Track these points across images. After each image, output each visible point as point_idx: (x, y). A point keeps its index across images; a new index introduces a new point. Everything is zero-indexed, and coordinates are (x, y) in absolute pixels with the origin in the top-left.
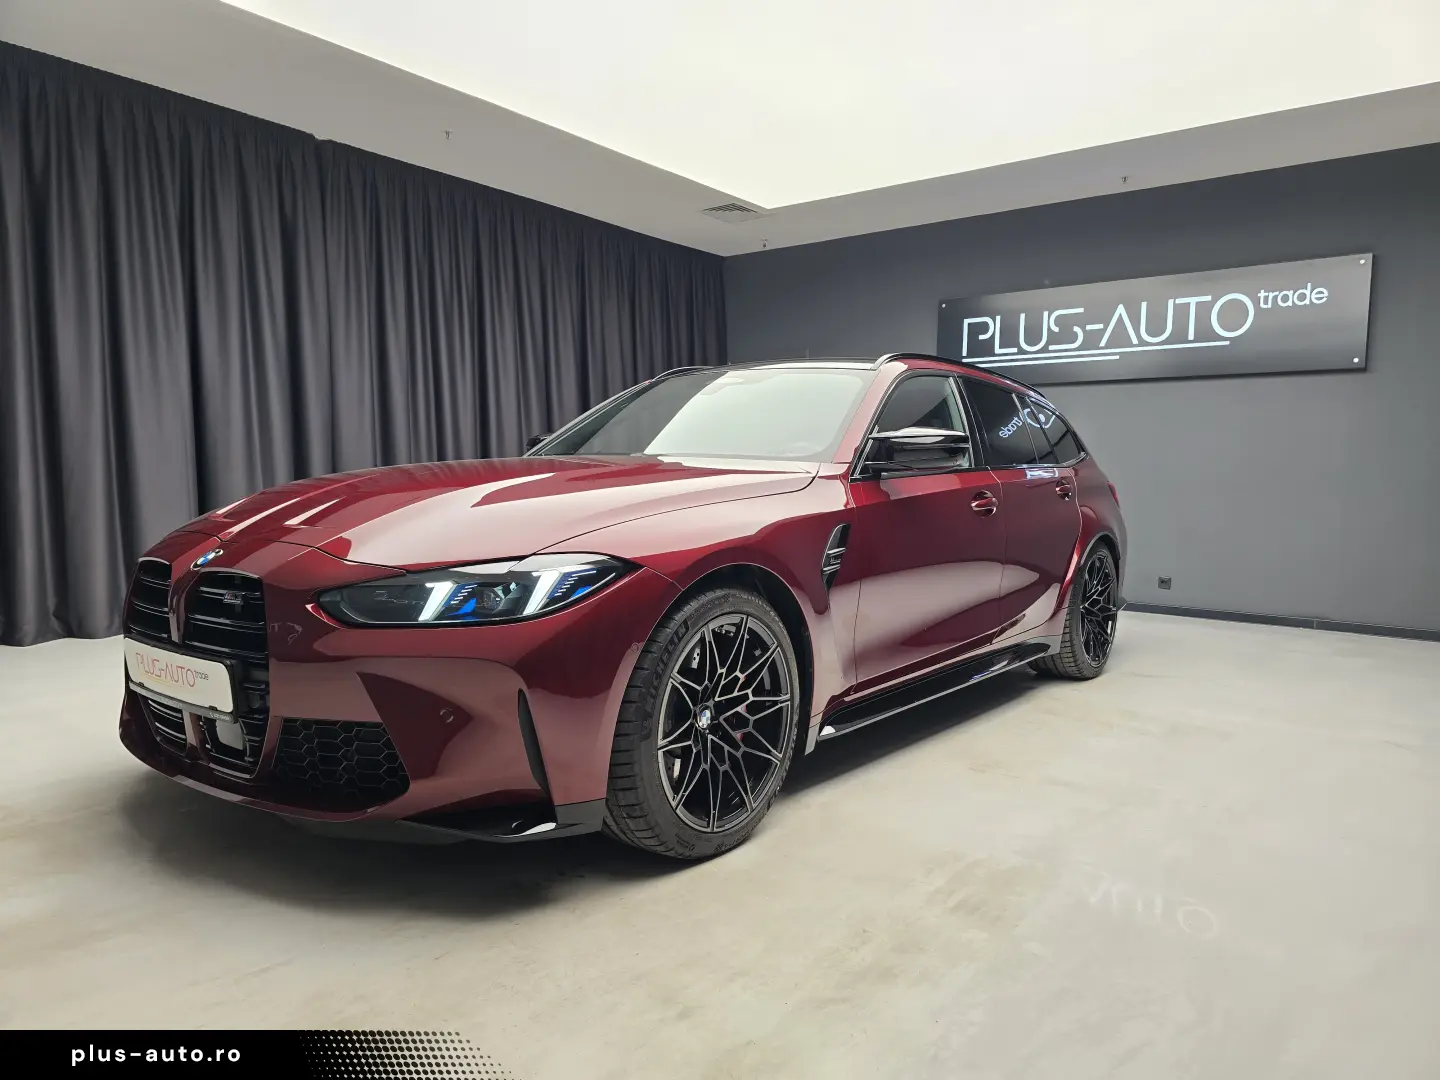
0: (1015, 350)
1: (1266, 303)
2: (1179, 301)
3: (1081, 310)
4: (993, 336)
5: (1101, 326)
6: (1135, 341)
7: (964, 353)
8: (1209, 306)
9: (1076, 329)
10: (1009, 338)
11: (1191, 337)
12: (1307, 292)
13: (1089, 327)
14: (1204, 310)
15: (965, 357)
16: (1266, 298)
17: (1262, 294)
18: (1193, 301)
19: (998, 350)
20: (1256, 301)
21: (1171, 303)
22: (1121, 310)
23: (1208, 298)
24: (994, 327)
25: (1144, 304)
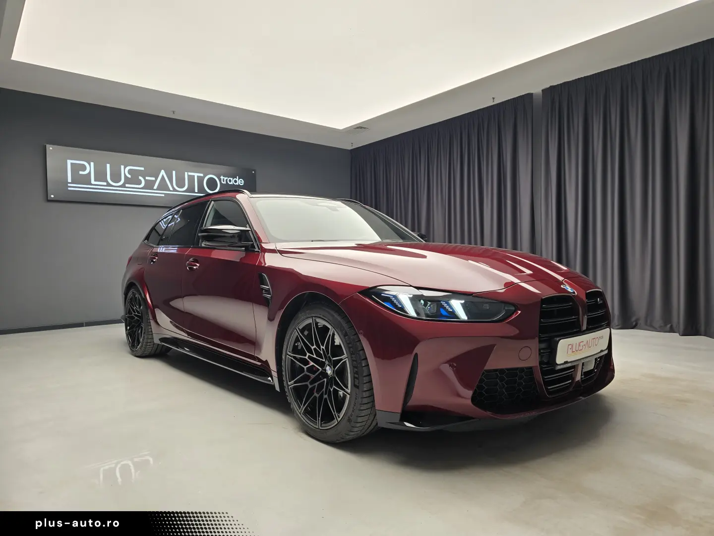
0: (105, 184)
1: (224, 181)
2: (190, 174)
3: (143, 169)
4: (90, 173)
5: (154, 179)
6: (171, 189)
7: (70, 180)
8: (203, 178)
9: (140, 178)
10: (100, 176)
11: (196, 191)
12: (237, 180)
13: (147, 178)
14: (200, 180)
15: (70, 183)
16: (223, 179)
17: (222, 177)
18: (196, 175)
19: (93, 182)
20: (220, 180)
21: (186, 173)
22: (163, 172)
23: (202, 175)
24: (90, 168)
25: (174, 173)
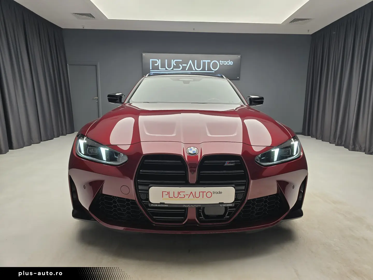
0: (165, 69)
1: (221, 63)
2: (204, 61)
3: (181, 60)
4: (159, 65)
5: (186, 65)
6: (194, 70)
7: (151, 69)
8: (210, 63)
9: (180, 65)
10: (163, 66)
11: (206, 70)
12: (229, 62)
13: (183, 65)
14: (209, 64)
15: (151, 70)
16: (221, 62)
17: (221, 61)
18: (207, 61)
19: (160, 69)
20: (219, 63)
21: (202, 61)
22: (190, 61)
23: (210, 61)
24: (159, 63)
25: (196, 61)
